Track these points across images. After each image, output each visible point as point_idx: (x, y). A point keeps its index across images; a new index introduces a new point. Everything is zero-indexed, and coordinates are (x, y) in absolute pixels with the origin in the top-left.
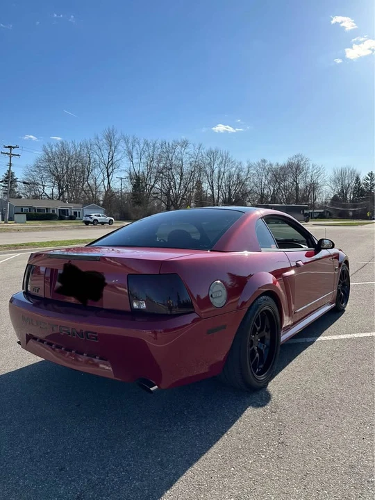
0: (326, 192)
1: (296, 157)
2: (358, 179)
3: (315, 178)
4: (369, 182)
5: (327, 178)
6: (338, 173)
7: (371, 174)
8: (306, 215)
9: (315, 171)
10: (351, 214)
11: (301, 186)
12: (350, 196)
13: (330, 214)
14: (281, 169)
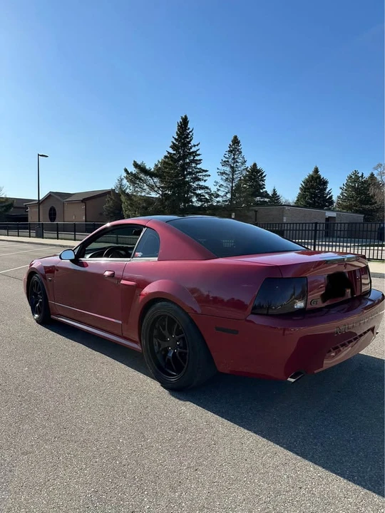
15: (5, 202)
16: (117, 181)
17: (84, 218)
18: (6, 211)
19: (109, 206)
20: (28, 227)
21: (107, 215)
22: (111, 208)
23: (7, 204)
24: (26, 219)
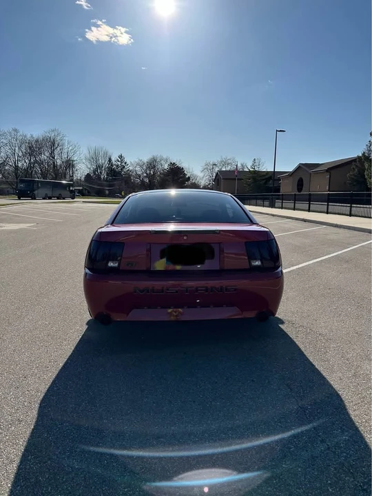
0: (82, 170)
1: (53, 131)
2: (110, 160)
3: (71, 155)
4: (119, 163)
5: (82, 156)
6: (92, 152)
7: (121, 157)
8: (71, 192)
9: (71, 148)
10: (107, 192)
11: (59, 162)
12: (104, 175)
13: (89, 192)
14: (37, 141)
15: (264, 176)
16: (365, 147)
17: (327, 188)
18: (266, 183)
19: (354, 175)
20: (283, 198)
21: (350, 184)
22: (355, 176)
23: (267, 177)
24: (278, 190)
